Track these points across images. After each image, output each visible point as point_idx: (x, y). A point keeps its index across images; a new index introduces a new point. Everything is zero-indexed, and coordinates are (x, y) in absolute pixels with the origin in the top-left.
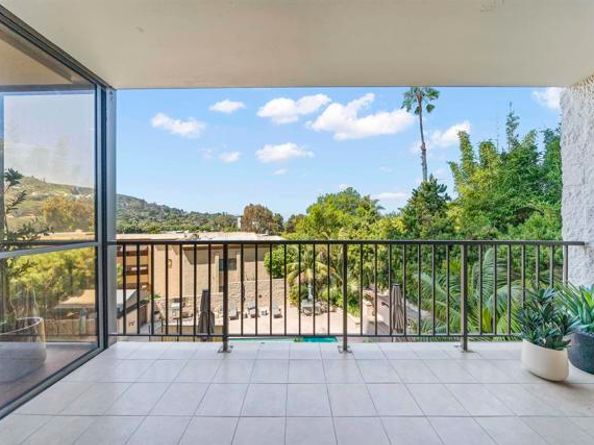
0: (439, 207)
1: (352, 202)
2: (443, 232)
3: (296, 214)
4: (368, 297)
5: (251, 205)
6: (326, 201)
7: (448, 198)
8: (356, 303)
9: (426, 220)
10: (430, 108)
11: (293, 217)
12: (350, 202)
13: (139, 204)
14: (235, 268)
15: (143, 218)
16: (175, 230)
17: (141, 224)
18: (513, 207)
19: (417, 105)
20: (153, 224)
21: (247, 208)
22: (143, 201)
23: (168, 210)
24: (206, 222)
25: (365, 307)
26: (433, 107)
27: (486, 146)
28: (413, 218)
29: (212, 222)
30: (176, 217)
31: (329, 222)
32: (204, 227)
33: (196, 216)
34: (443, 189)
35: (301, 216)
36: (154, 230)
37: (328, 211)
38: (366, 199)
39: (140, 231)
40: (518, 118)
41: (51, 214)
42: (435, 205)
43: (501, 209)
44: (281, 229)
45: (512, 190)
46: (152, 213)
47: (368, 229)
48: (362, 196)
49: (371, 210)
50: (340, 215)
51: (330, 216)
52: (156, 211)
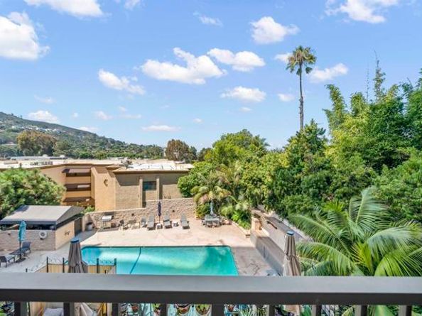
0: (318, 147)
1: (246, 139)
2: (323, 169)
3: (206, 148)
4: (256, 216)
5: (173, 140)
6: (227, 138)
7: (326, 140)
8: (247, 218)
9: (307, 158)
10: (308, 70)
11: (204, 149)
12: (245, 140)
13: (92, 137)
14: (155, 189)
15: (95, 147)
16: (118, 156)
17: (94, 152)
18: (382, 149)
19: (298, 67)
20: (102, 152)
21: (170, 142)
22: (95, 135)
23: (113, 142)
24: (141, 151)
25: (253, 223)
26: (311, 69)
27: (357, 98)
28: (297, 156)
29: (145, 151)
30: (116, 148)
31: (229, 154)
32: (139, 155)
33: (133, 147)
34: (322, 132)
35: (209, 149)
36: (101, 157)
37: (229, 147)
38: (257, 138)
39: (92, 157)
40: (384, 74)
41: (24, 142)
42: (316, 146)
43: (371, 151)
44: (195, 158)
45: (380, 135)
46: (102, 144)
47: (258, 162)
48: (254, 136)
49: (260, 147)
50: (238, 150)
51: (230, 150)
52: (104, 142)
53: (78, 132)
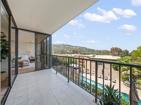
5: (113, 47)
15: (86, 52)
29: (102, 52)
30: (92, 51)
33: (98, 51)
36: (88, 54)
52: (89, 50)
53: (83, 48)
